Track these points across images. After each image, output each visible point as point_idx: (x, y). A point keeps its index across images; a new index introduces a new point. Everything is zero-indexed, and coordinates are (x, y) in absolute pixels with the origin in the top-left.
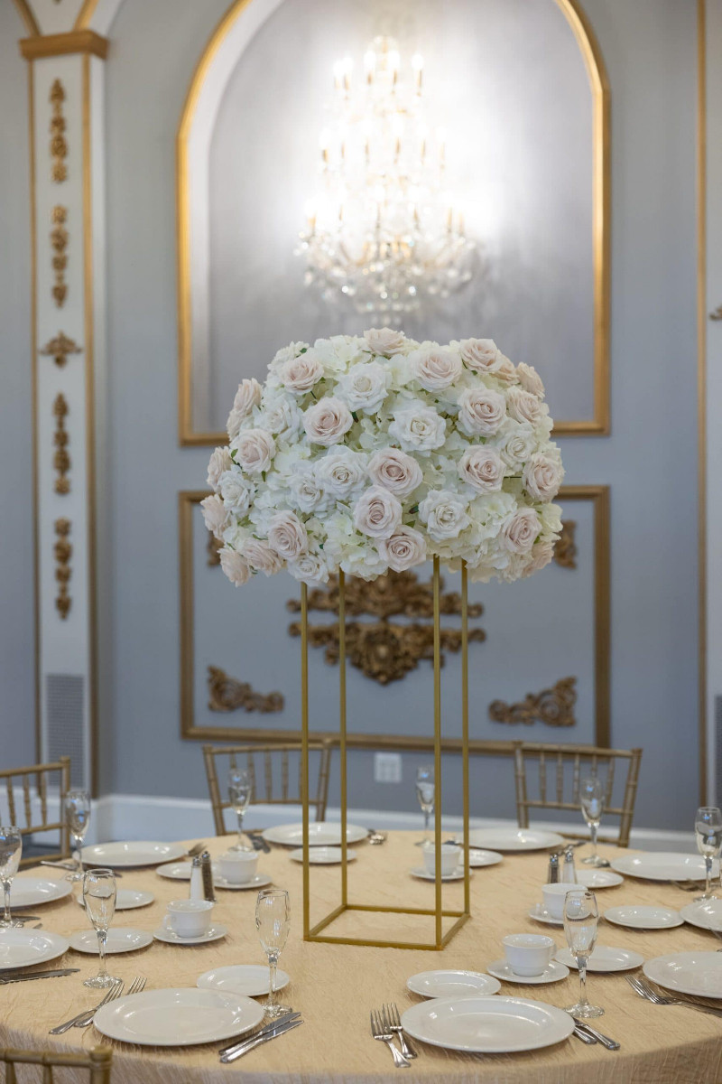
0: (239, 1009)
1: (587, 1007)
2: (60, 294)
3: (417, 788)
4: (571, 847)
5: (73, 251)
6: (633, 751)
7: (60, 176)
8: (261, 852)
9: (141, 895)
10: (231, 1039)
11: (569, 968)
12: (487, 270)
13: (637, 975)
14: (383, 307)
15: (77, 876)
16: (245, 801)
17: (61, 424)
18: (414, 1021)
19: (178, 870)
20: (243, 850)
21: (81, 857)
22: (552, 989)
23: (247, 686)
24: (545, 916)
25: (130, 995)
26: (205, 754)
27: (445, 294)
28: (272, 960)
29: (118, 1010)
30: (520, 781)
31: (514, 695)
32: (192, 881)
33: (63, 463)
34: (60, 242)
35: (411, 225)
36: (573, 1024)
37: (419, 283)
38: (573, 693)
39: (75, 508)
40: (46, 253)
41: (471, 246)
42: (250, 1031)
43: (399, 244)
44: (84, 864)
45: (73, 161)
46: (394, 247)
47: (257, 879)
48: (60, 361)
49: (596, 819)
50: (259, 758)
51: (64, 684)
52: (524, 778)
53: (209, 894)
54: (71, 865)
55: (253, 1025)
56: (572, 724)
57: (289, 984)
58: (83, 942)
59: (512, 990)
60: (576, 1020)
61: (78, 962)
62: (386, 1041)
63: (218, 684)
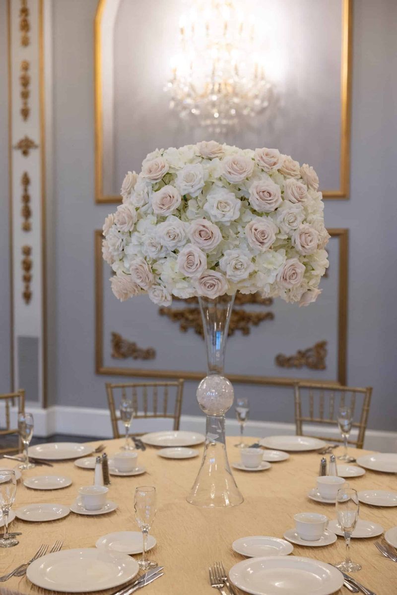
0: (124, 565)
1: (350, 564)
2: (25, 113)
3: (236, 411)
4: (330, 449)
5: (33, 88)
6: (367, 389)
7: (25, 42)
8: (140, 450)
9: (64, 480)
10: (116, 587)
11: (338, 536)
12: (278, 100)
13: (379, 541)
14: (216, 122)
15: (25, 466)
16: (130, 419)
17: (26, 190)
18: (237, 575)
19: (89, 462)
20: (129, 449)
21: (27, 453)
22: (326, 550)
23: (134, 345)
24: (318, 497)
25: (52, 553)
26: (108, 386)
27: (253, 114)
28: (145, 532)
29: (42, 566)
30: (298, 405)
31: (290, 352)
32: (96, 470)
33: (27, 213)
34: (25, 82)
35: (233, 73)
36: (343, 577)
37: (238, 108)
38: (325, 351)
39: (34, 240)
40: (17, 89)
41: (268, 86)
42: (129, 581)
43: (226, 85)
44: (29, 458)
45: (33, 34)
46: (223, 87)
47: (137, 469)
48: (25, 153)
49: (347, 432)
50: (140, 390)
51: (27, 342)
52: (300, 404)
53: (106, 481)
54: (22, 458)
55: (133, 576)
56: (324, 368)
57: (156, 545)
58: (24, 513)
59: (300, 550)
60: (344, 574)
61: (21, 528)
62: (220, 589)
63: (118, 342)
